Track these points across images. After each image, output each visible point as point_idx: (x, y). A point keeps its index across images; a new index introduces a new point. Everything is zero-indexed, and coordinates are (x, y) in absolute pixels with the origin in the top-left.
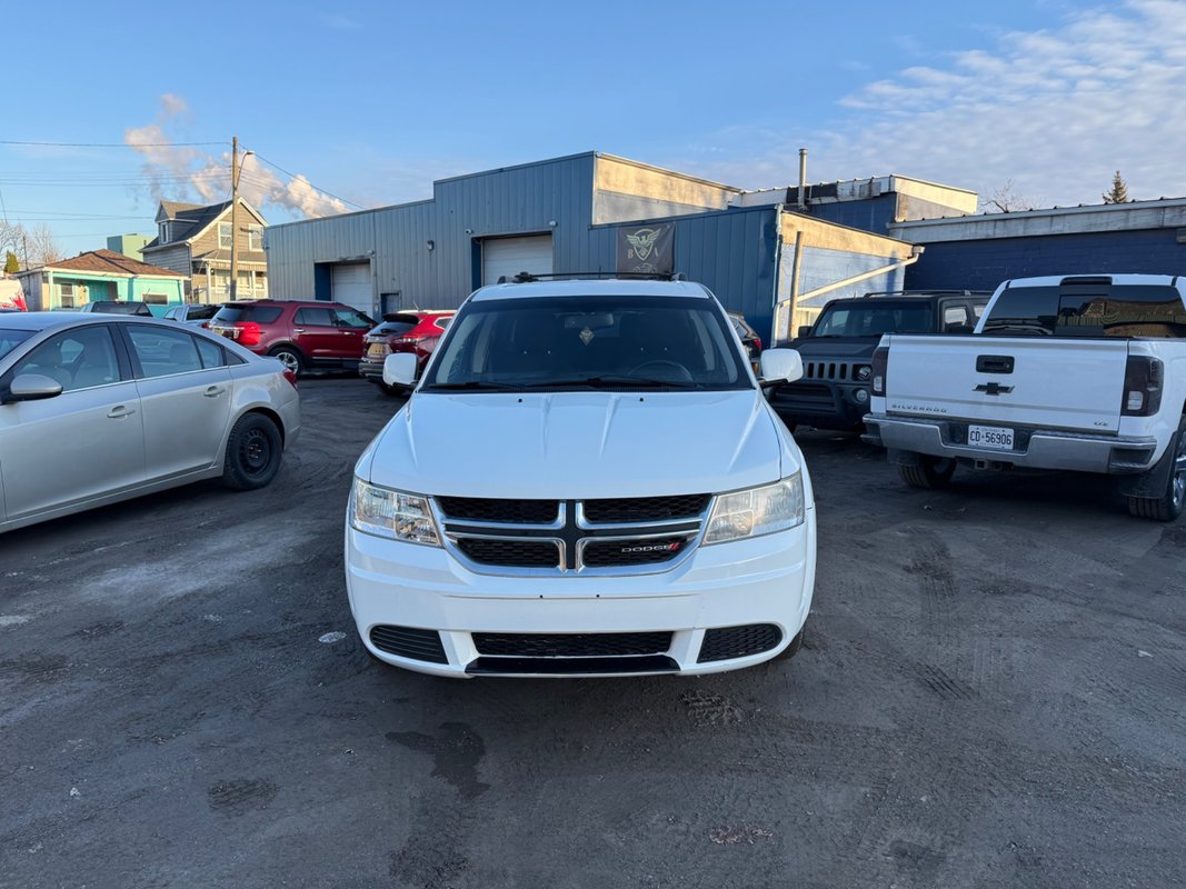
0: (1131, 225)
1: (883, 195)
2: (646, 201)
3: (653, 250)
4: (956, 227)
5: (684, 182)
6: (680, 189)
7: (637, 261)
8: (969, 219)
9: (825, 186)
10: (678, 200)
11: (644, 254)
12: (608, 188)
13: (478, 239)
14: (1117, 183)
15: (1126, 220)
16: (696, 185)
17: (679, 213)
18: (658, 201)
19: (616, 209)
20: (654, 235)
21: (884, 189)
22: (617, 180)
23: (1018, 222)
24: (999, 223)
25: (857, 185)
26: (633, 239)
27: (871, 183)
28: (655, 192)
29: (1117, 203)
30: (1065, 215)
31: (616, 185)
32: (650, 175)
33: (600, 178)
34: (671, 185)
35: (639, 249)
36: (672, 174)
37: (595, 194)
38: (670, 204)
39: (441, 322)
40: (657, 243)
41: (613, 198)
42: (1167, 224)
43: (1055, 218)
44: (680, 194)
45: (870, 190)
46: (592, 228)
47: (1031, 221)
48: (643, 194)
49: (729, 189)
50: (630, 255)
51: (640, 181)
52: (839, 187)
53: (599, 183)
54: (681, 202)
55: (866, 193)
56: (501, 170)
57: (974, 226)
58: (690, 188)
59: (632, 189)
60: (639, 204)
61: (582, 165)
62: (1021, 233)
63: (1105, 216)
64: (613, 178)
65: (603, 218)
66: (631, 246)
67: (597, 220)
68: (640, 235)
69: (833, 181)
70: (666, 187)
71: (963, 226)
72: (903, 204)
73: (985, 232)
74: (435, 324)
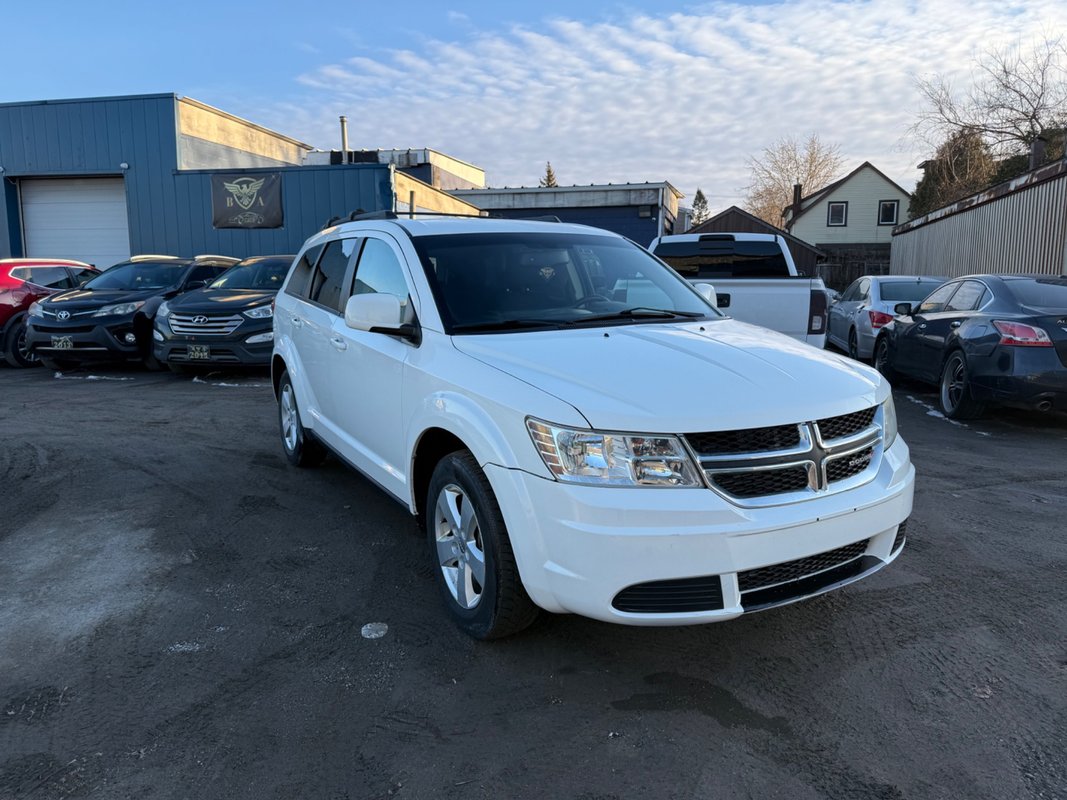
0: (609, 203)
1: (420, 165)
2: (229, 150)
3: (257, 198)
4: (483, 198)
5: (263, 135)
6: (260, 141)
7: (237, 209)
8: (494, 192)
9: (367, 152)
10: (258, 152)
11: (246, 203)
12: (191, 133)
13: (13, 178)
14: (549, 172)
15: (606, 198)
16: (274, 139)
17: (261, 165)
18: (240, 151)
19: (201, 156)
20: (257, 185)
21: (421, 160)
22: (199, 126)
23: (530, 196)
24: (516, 196)
25: (396, 155)
26: (232, 187)
27: (408, 153)
28: (237, 142)
29: (549, 186)
30: (564, 192)
31: (198, 131)
32: (232, 125)
33: (182, 121)
34: (251, 136)
35: (239, 198)
36: (253, 126)
37: (178, 139)
38: (252, 156)
39: (17, 273)
40: (260, 193)
41: (197, 143)
42: (633, 203)
43: (557, 195)
44: (260, 145)
45: (408, 159)
46: (179, 173)
47: (540, 196)
48: (225, 143)
49: (303, 146)
50: (229, 202)
51: (222, 129)
52: (380, 155)
53: (182, 127)
54: (262, 154)
55: (405, 162)
56: (45, 103)
57: (497, 197)
58: (268, 141)
59: (214, 137)
60: (223, 152)
61: (163, 106)
62: (533, 205)
63: (592, 194)
64: (195, 124)
65: (188, 164)
66: (231, 195)
67: (183, 166)
68: (240, 183)
69: (374, 149)
70: (247, 138)
71: (488, 197)
72: (437, 175)
73: (506, 203)
74: (10, 274)
